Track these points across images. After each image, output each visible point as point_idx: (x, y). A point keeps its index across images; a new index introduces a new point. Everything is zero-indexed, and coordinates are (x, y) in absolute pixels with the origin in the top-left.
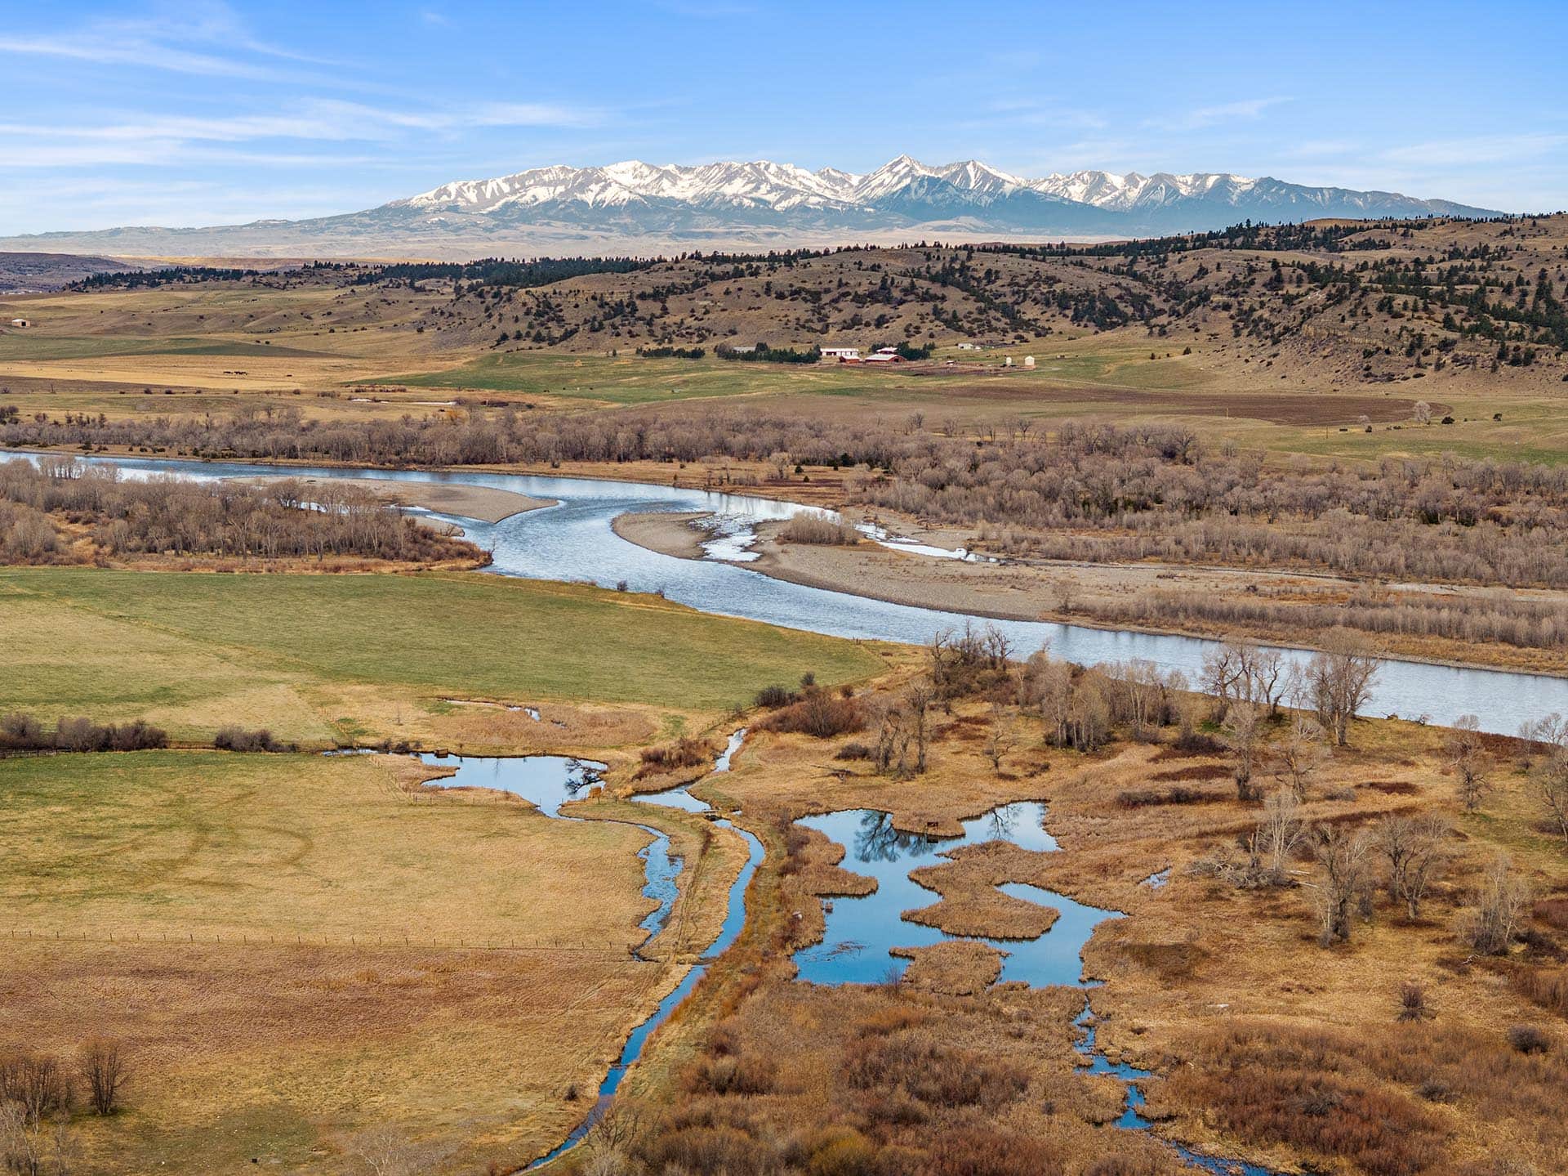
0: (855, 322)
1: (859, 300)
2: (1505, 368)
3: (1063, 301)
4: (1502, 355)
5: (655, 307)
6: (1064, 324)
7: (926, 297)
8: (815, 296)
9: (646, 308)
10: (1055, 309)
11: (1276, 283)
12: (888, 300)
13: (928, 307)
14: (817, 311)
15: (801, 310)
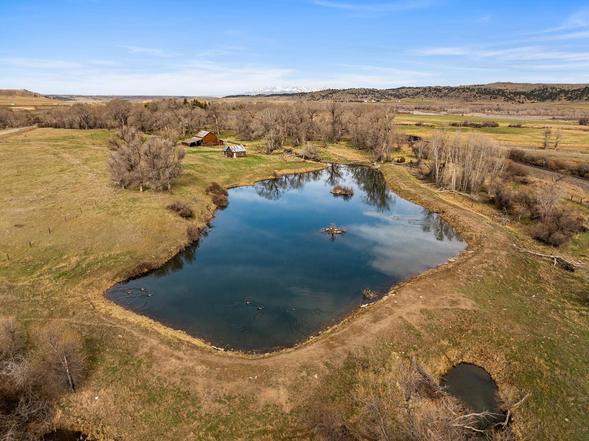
0: (362, 97)
1: (362, 94)
2: (492, 99)
3: (391, 95)
4: (491, 97)
5: (331, 95)
6: (392, 98)
7: (372, 94)
8: (355, 94)
9: (330, 95)
10: (390, 96)
11: (430, 91)
12: (367, 94)
13: (373, 95)
14: (356, 96)
15: (354, 96)
